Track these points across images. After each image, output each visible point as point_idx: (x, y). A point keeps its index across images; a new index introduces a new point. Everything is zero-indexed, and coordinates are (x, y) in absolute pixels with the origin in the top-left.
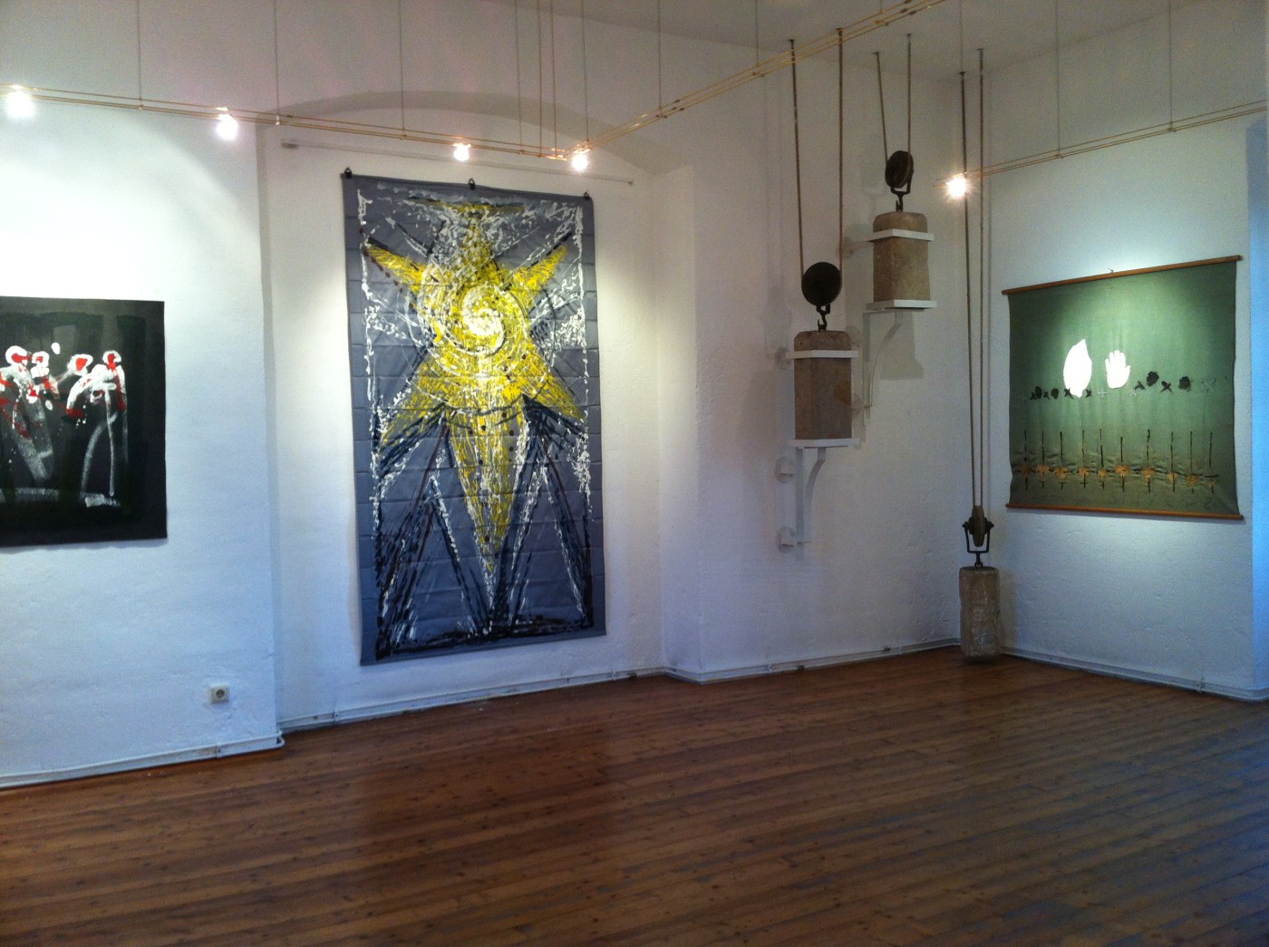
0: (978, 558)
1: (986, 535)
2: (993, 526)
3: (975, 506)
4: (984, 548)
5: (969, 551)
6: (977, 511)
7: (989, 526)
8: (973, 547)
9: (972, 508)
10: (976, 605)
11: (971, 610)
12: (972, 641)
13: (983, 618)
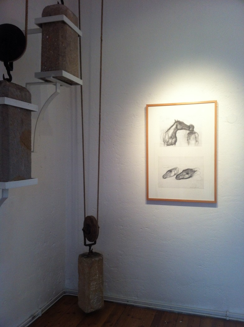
0: (90, 248)
5: (85, 245)
10: (92, 280)
11: (90, 284)
12: (89, 303)
13: (96, 287)
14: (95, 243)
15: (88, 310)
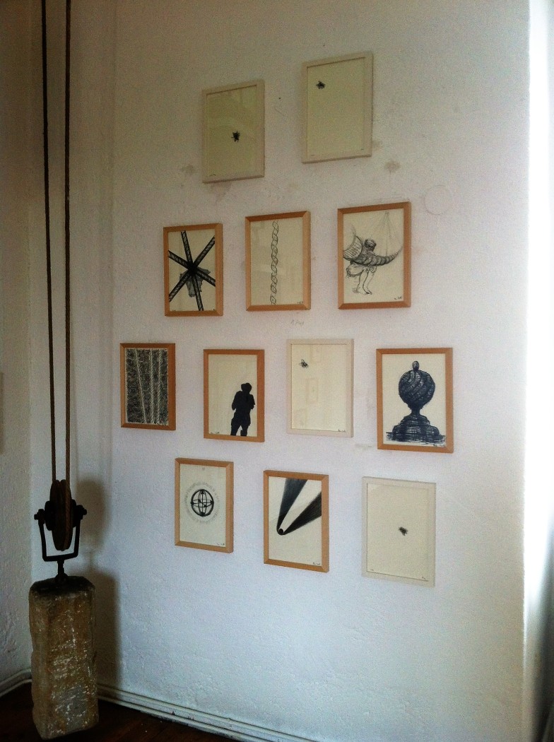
0: (61, 569)
1: (74, 529)
2: (85, 512)
3: (55, 482)
4: (71, 550)
5: (45, 557)
6: (59, 489)
7: (79, 512)
8: (52, 551)
9: (51, 483)
10: (58, 653)
11: (50, 662)
12: (51, 714)
13: (70, 671)
14: (76, 554)
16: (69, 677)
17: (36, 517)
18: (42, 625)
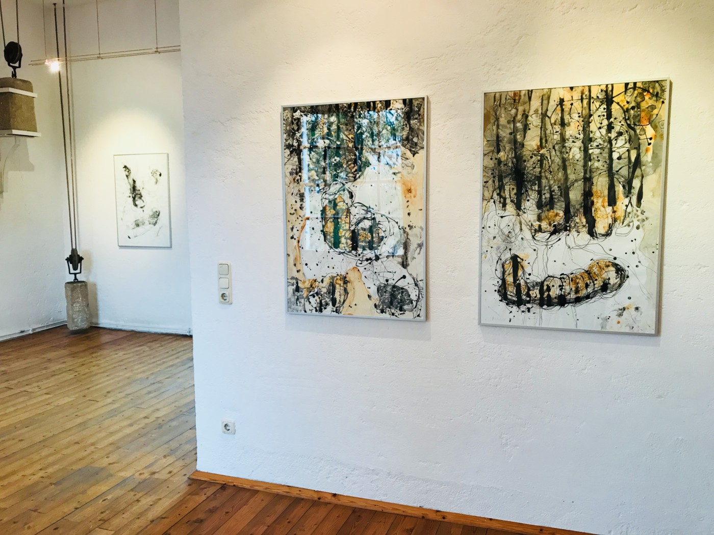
0: (75, 277)
3: (72, 249)
5: (70, 273)
6: (74, 251)
7: (81, 259)
8: (72, 271)
10: (75, 302)
11: (72, 305)
12: (73, 322)
13: (79, 309)
14: (80, 273)
15: (72, 327)
16: (79, 311)
17: (66, 260)
18: (70, 293)
